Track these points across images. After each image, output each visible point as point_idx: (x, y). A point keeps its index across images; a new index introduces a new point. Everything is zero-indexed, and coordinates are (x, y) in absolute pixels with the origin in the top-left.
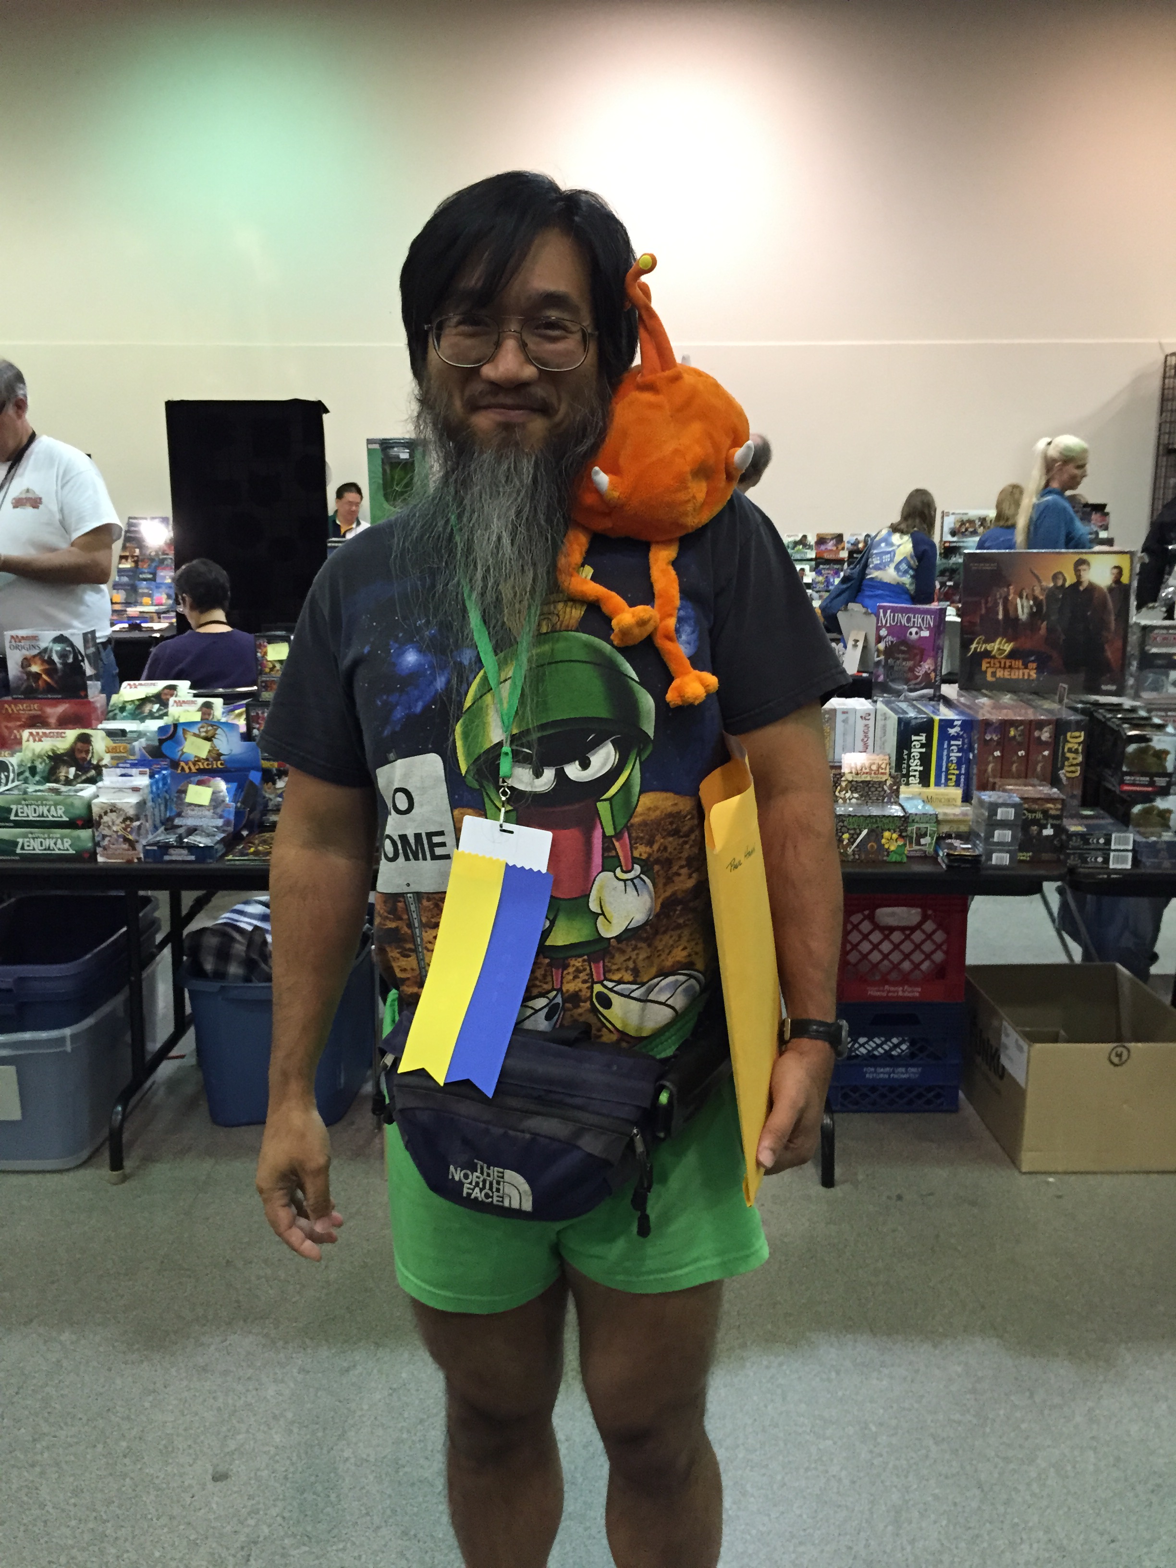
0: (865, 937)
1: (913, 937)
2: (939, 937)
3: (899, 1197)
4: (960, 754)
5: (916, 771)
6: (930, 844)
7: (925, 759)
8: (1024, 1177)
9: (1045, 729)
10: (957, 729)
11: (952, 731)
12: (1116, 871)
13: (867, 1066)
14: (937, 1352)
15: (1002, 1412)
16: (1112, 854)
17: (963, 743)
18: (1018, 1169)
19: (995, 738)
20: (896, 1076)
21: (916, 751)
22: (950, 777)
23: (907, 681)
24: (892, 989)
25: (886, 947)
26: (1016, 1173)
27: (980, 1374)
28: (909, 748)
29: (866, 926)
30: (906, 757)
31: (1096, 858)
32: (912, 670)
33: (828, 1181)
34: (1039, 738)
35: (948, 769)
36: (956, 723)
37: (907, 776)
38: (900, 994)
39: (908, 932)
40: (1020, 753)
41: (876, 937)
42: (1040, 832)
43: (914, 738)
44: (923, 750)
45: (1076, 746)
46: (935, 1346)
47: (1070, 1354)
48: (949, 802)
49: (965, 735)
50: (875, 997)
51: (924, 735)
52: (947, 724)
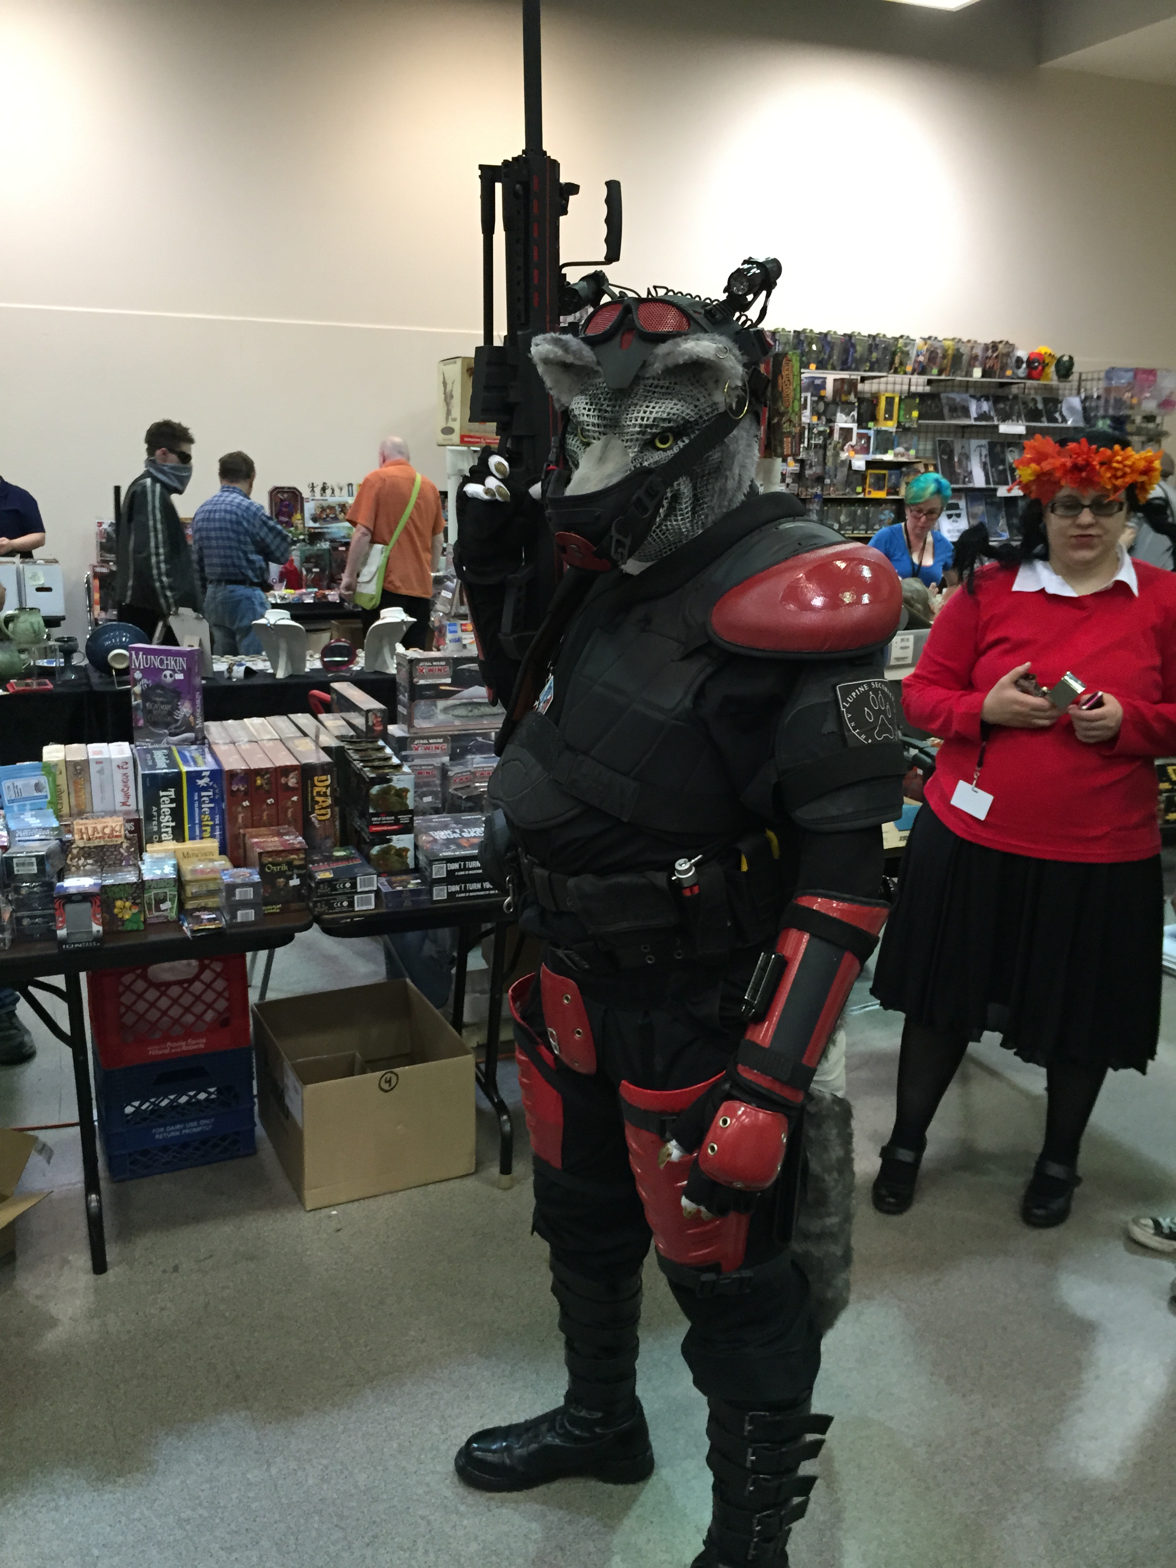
0: (140, 996)
1: (191, 989)
2: (220, 985)
3: (176, 1269)
4: (212, 805)
5: (167, 827)
6: (171, 909)
7: (176, 814)
8: (309, 1215)
9: (291, 776)
10: (207, 780)
11: (201, 783)
12: (361, 914)
13: (155, 1127)
14: (181, 1443)
15: (234, 1496)
16: (356, 897)
17: (214, 794)
18: (305, 1208)
19: (243, 789)
20: (187, 1131)
21: (166, 807)
22: (204, 828)
23: (167, 725)
24: (174, 1045)
25: (164, 1003)
26: (302, 1213)
27: (220, 1457)
28: (158, 805)
29: (140, 985)
30: (155, 814)
31: (341, 904)
32: (170, 713)
33: (99, 1266)
34: (286, 784)
35: (201, 821)
36: (204, 774)
37: (159, 833)
38: (184, 1048)
39: (186, 985)
40: (269, 801)
41: (152, 994)
42: (287, 883)
43: (162, 794)
44: (174, 805)
45: (324, 790)
46: (180, 1437)
47: (316, 1409)
48: (204, 855)
49: (215, 786)
50: (156, 1056)
51: (173, 790)
52: (194, 776)
